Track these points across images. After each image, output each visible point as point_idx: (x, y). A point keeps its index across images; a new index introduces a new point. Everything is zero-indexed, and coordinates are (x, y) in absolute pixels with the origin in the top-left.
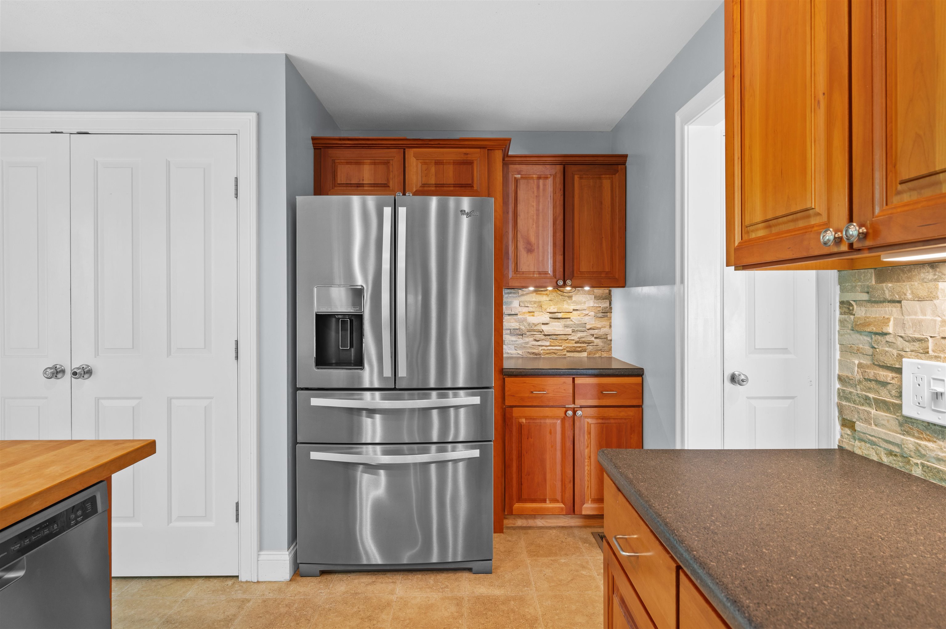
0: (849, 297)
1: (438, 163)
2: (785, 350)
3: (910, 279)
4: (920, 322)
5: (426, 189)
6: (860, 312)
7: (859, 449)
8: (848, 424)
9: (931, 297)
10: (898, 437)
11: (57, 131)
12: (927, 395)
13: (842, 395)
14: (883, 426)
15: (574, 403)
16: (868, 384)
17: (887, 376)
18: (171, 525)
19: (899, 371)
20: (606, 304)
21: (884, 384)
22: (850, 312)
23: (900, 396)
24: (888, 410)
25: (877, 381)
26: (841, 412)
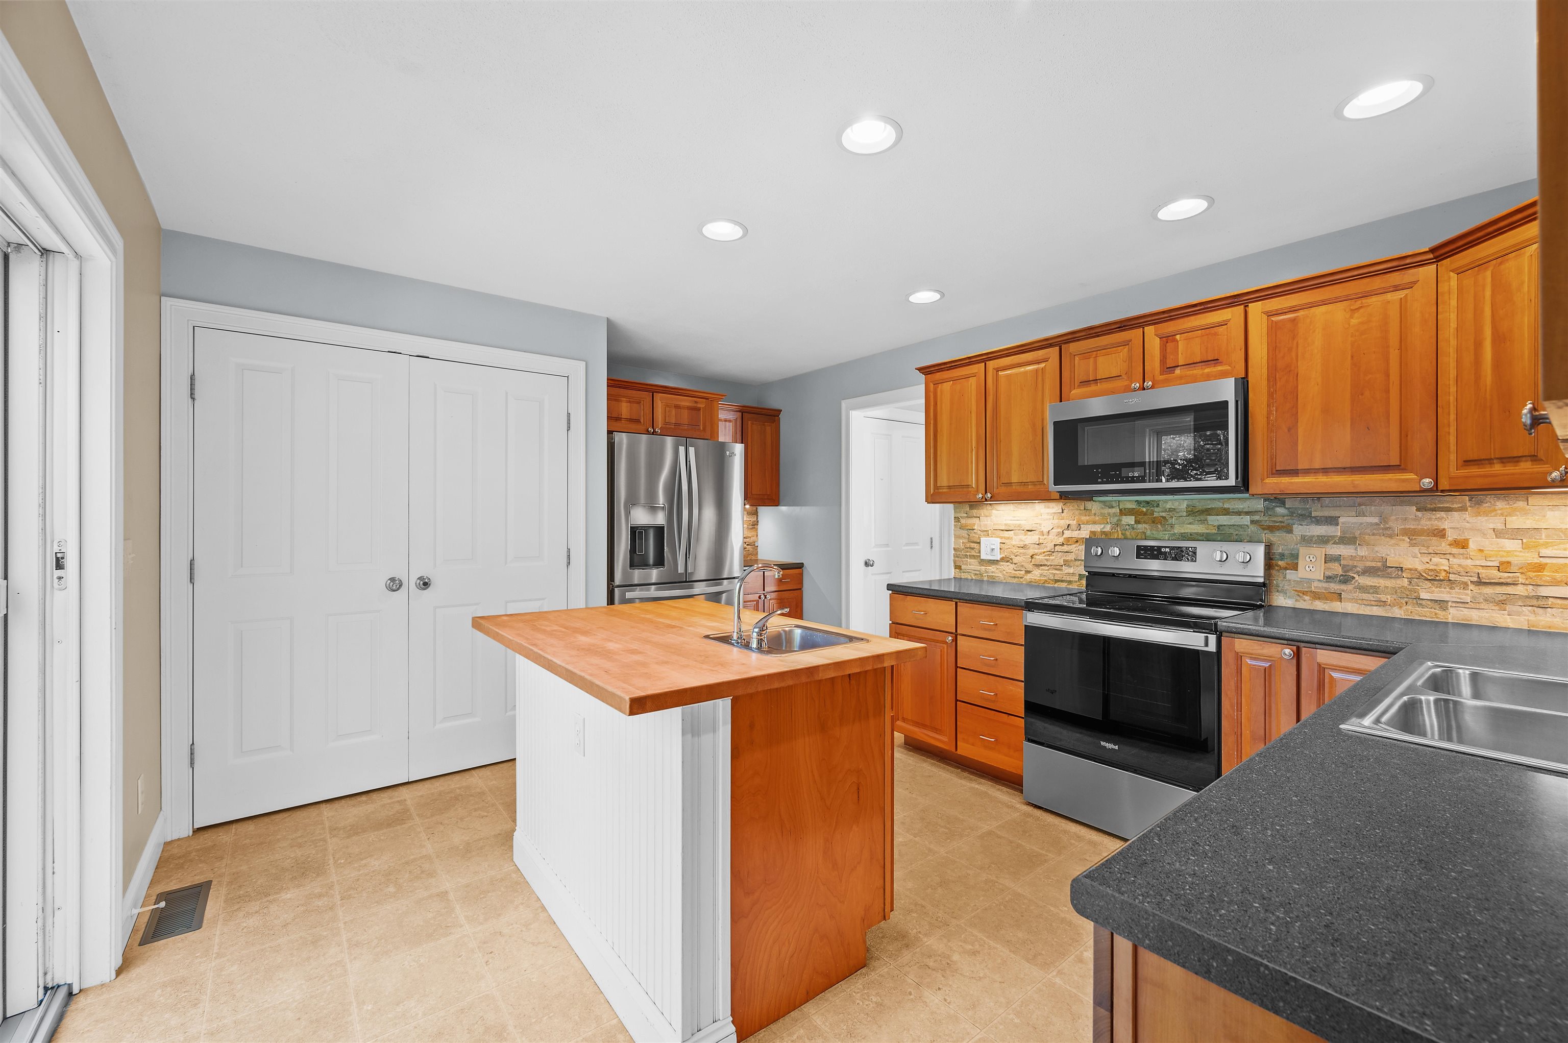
0: (958, 515)
1: (677, 407)
2: (887, 545)
3: (982, 509)
4: (986, 525)
5: (667, 426)
6: (963, 521)
7: (964, 576)
8: (957, 567)
9: (990, 516)
10: (978, 568)
11: (398, 351)
12: (989, 550)
13: (956, 556)
14: (973, 565)
15: (764, 590)
16: (967, 550)
17: (975, 545)
18: (507, 714)
19: (979, 543)
20: (754, 519)
21: (973, 549)
22: (959, 521)
23: (980, 552)
24: (975, 558)
25: (970, 548)
26: (955, 563)
